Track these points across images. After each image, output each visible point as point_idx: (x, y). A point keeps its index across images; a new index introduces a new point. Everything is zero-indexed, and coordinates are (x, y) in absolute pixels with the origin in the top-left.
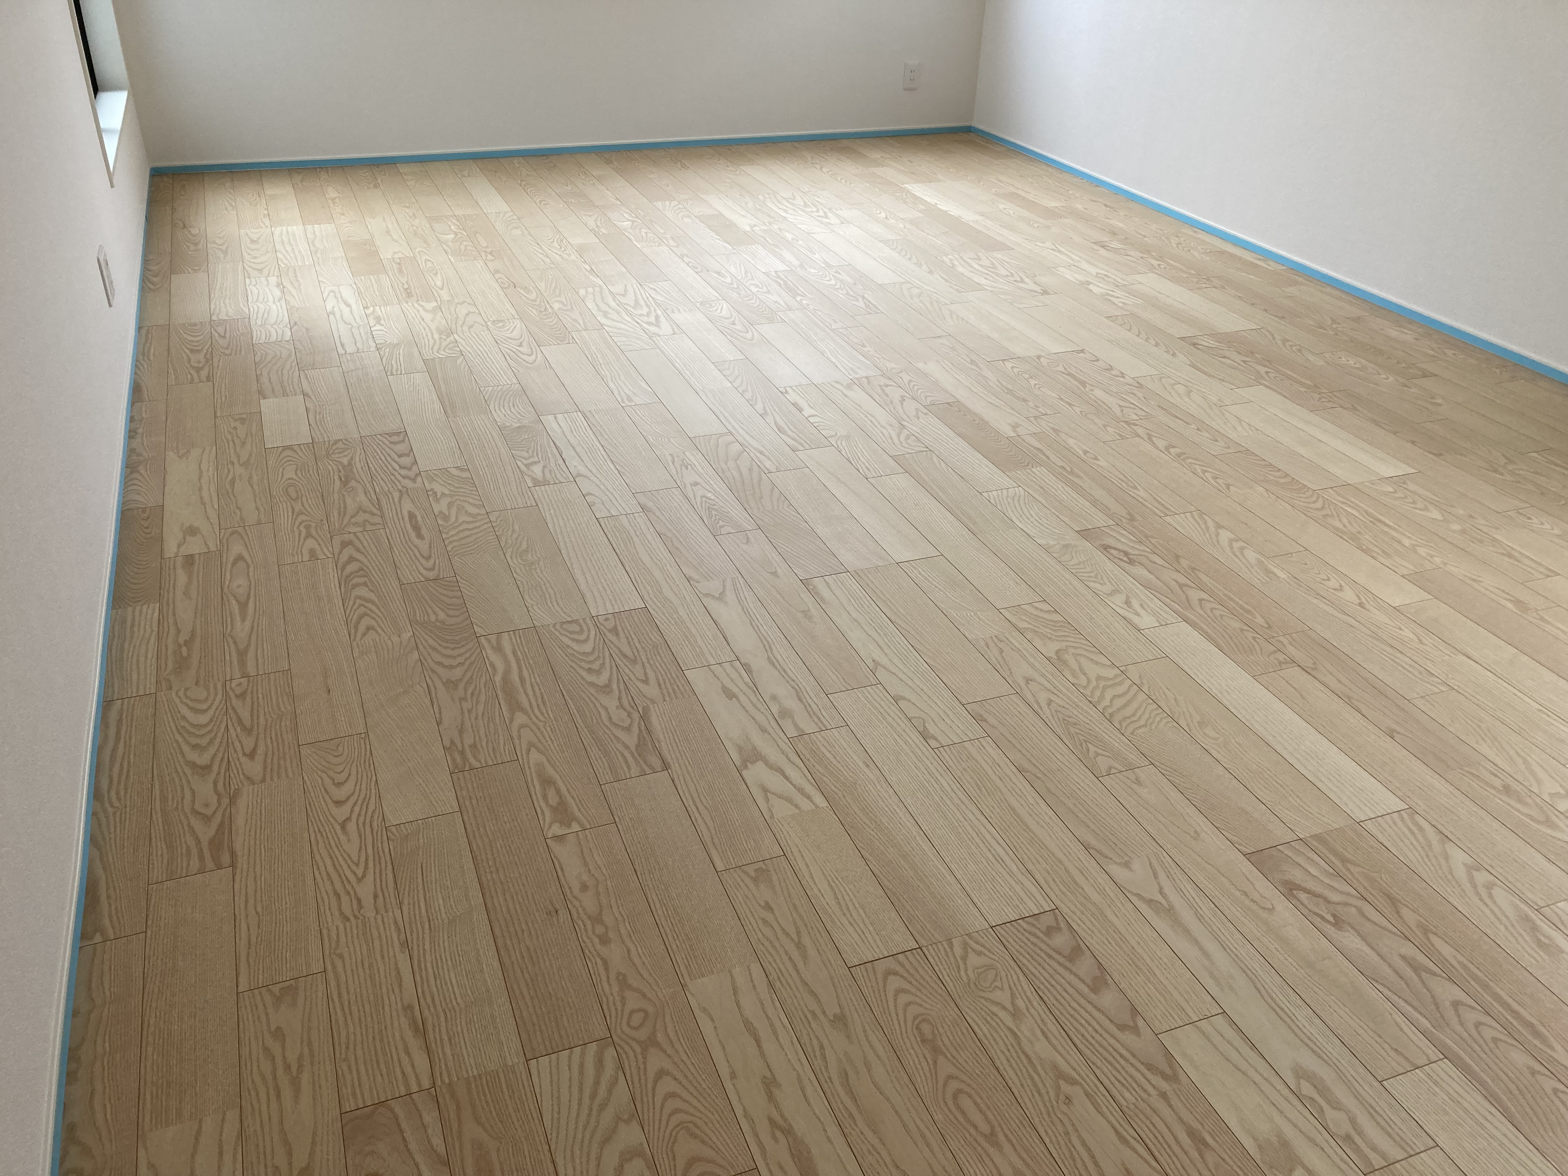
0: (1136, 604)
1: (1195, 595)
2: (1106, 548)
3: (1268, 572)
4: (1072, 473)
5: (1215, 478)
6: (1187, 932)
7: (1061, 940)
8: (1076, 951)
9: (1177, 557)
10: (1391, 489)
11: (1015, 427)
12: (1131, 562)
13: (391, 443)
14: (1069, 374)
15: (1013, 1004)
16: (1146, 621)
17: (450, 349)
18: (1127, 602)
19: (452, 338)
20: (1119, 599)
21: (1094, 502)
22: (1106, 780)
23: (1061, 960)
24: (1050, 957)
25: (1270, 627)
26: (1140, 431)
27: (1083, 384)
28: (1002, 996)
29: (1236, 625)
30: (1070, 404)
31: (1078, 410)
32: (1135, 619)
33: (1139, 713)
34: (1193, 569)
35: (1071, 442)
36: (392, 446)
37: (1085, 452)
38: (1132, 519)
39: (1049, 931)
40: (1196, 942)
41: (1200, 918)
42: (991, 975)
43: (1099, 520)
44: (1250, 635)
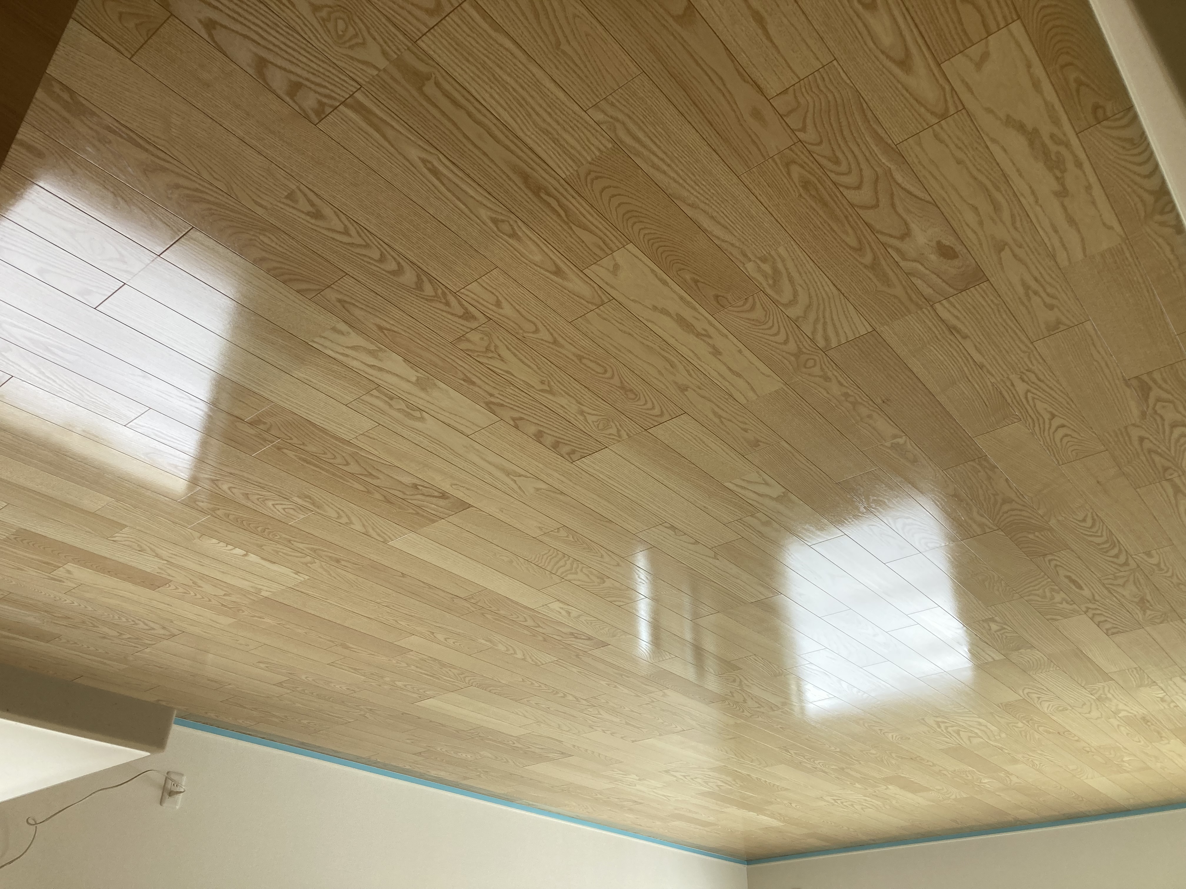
0: (564, 613)
1: (530, 623)
2: (589, 639)
3: (490, 641)
4: (621, 675)
5: (532, 684)
6: (496, 467)
7: (565, 449)
8: (555, 446)
9: (545, 640)
10: (428, 692)
11: (665, 695)
12: (572, 634)
13: (1116, 628)
14: (638, 728)
15: (585, 416)
16: (556, 606)
17: (1094, 689)
18: (569, 613)
19: (1097, 696)
20: (574, 614)
21: (603, 661)
22: (559, 526)
23: (563, 441)
24: (569, 441)
25: (483, 614)
26: (584, 702)
27: (627, 724)
28: (590, 418)
29: (502, 612)
30: (632, 711)
31: (627, 709)
32: (561, 605)
33: (548, 561)
34: (534, 636)
35: (626, 691)
36: (1115, 626)
37: (615, 687)
38: (577, 656)
39: (573, 452)
40: (490, 463)
41: (490, 474)
42: (601, 427)
43: (597, 653)
44: (493, 608)
